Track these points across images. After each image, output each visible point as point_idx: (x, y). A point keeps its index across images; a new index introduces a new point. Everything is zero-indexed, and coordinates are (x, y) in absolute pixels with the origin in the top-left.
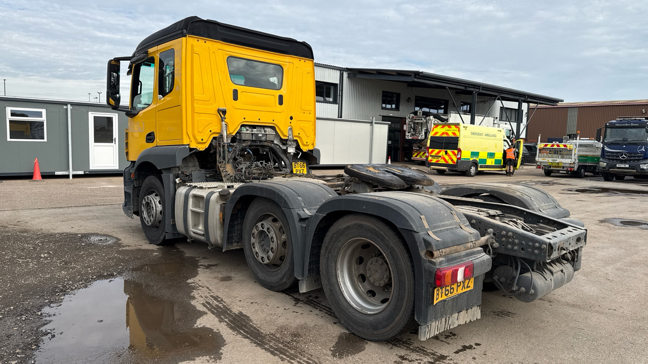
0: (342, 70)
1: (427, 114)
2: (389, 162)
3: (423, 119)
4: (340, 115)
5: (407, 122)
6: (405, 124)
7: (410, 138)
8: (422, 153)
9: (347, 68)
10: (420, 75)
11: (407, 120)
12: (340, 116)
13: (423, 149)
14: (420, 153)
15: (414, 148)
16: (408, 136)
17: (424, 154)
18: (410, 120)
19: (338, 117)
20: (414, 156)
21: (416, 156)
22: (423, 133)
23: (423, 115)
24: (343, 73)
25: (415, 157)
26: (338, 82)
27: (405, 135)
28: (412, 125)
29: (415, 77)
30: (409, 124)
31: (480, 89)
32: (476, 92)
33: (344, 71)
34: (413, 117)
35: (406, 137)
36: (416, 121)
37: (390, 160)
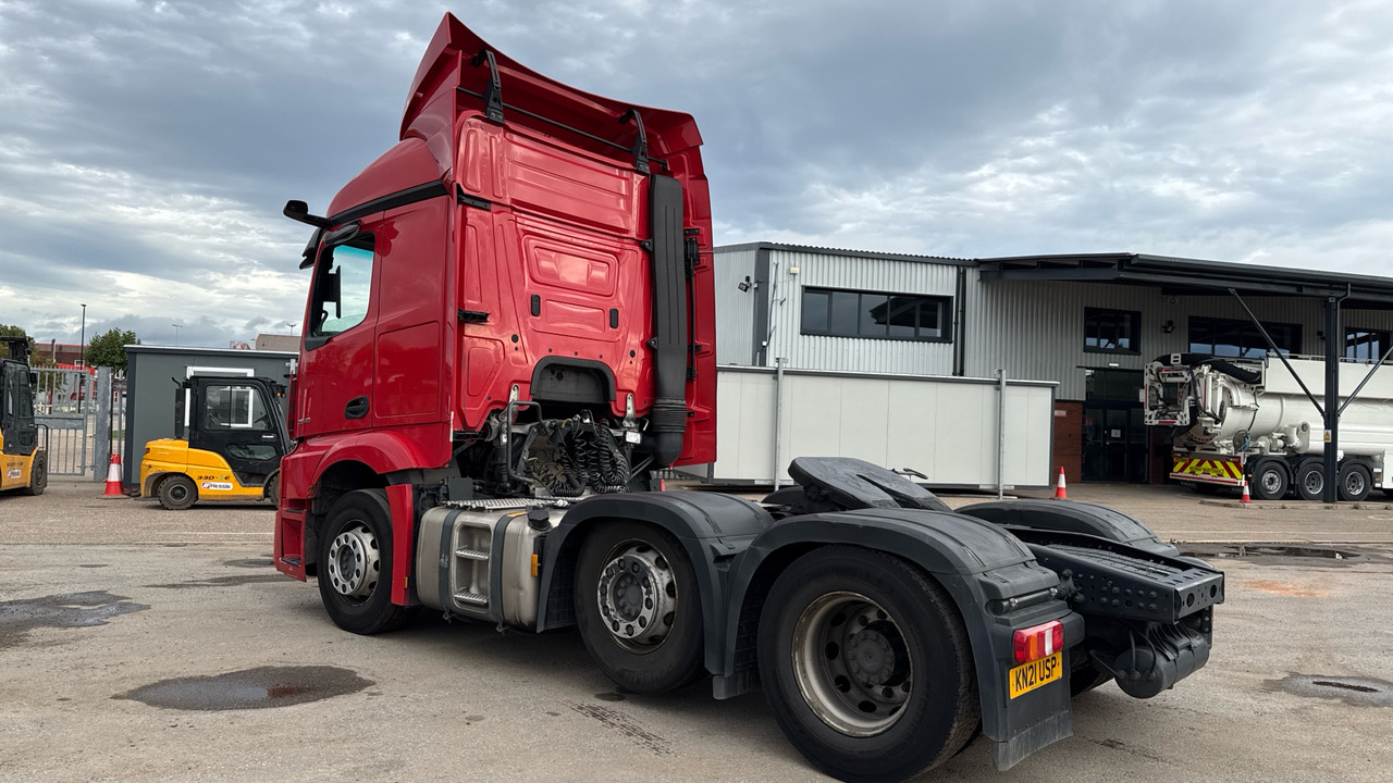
0: (962, 266)
1: (1193, 361)
2: (1062, 483)
3: (1184, 373)
4: (959, 369)
5: (1147, 382)
6: (1143, 388)
7: (1156, 422)
8: (1196, 461)
9: (976, 260)
10: (1133, 262)
11: (1146, 378)
12: (958, 371)
13: (1197, 451)
14: (1191, 461)
15: (1175, 449)
16: (1151, 419)
17: (1200, 464)
18: (1152, 377)
19: (954, 374)
20: (1177, 469)
21: (1182, 470)
22: (1187, 411)
23: (1183, 363)
24: (965, 273)
25: (1179, 471)
26: (952, 293)
27: (1143, 416)
28: (1161, 391)
29: (1121, 269)
30: (1151, 387)
31: (1346, 290)
32: (1337, 299)
33: (968, 267)
34: (1159, 370)
35: (1147, 419)
36: (1170, 380)
37: (1063, 477)
